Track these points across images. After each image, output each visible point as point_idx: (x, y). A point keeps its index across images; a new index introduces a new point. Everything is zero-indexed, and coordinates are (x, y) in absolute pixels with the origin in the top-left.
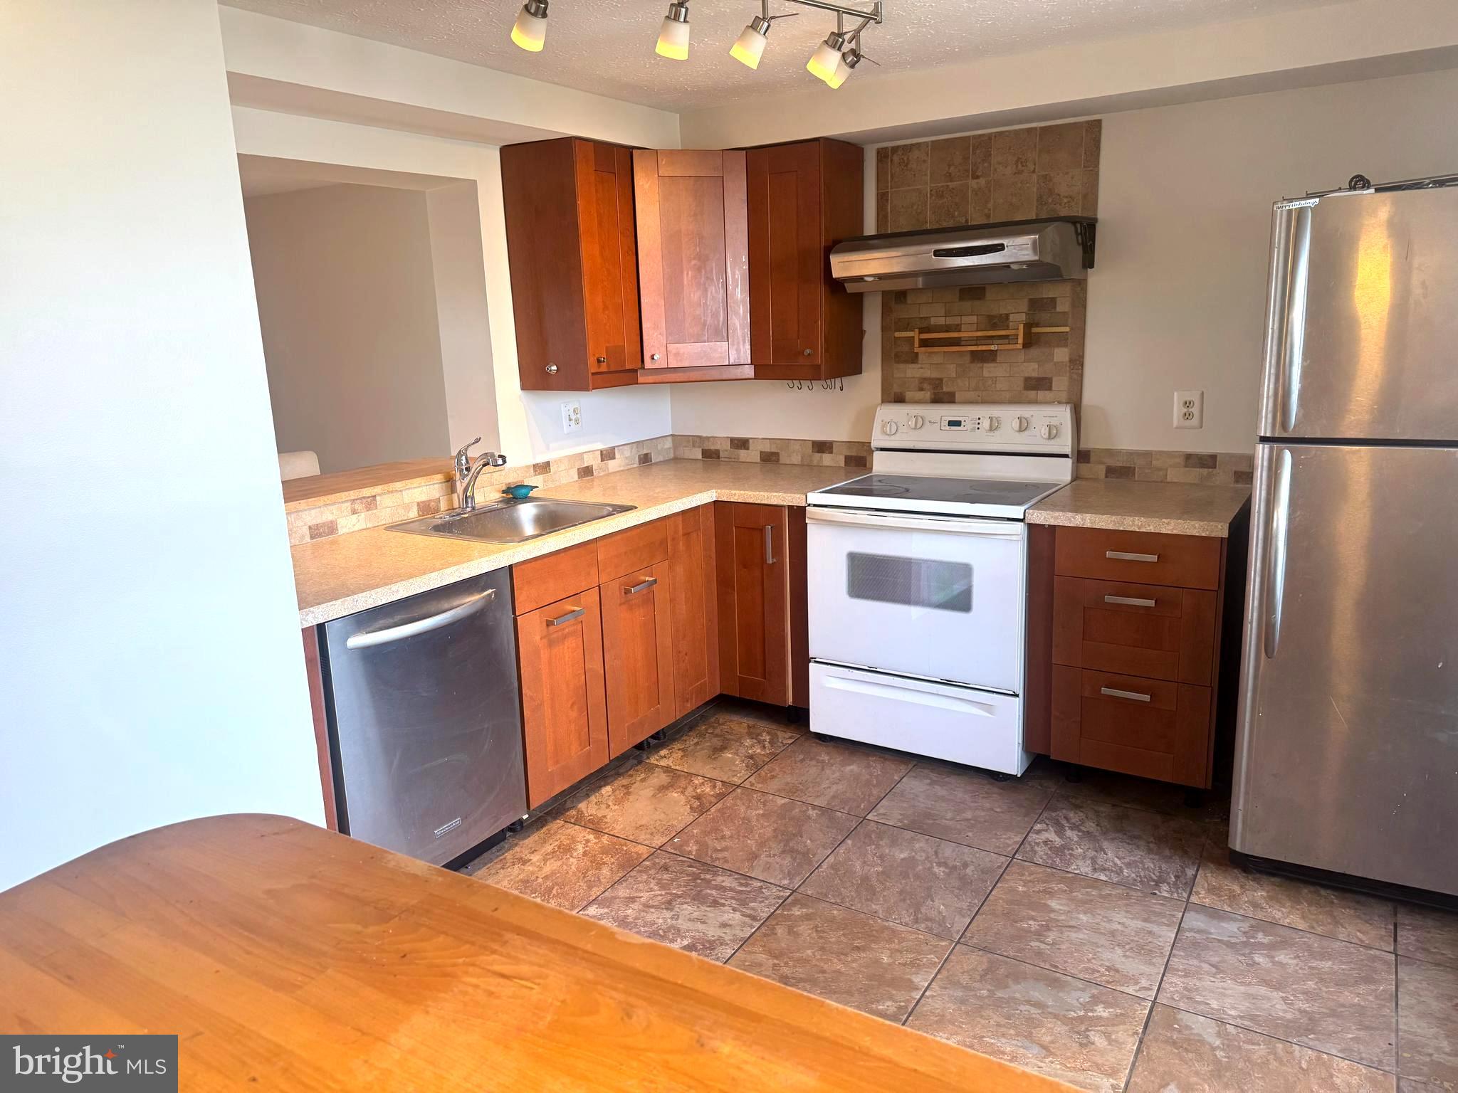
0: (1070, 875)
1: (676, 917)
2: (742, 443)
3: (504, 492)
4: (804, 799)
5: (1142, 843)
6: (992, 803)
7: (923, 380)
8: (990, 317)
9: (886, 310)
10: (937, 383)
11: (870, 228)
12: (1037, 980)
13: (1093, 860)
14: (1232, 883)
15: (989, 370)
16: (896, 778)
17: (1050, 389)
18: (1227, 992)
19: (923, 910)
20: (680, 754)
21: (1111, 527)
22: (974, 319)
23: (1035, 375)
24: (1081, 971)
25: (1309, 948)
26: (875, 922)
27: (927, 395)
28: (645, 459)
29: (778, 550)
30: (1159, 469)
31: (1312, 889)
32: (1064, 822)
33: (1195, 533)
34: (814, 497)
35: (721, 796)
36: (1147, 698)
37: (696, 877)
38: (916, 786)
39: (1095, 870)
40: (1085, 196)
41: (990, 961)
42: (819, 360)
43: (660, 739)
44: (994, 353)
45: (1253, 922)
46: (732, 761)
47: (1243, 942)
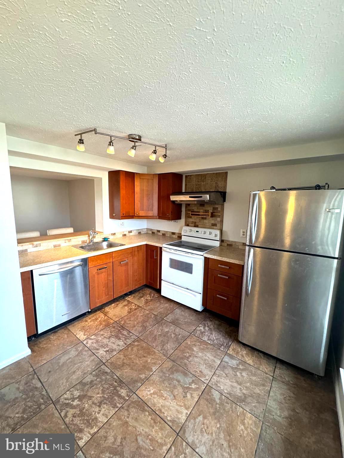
0: (202, 340)
1: (109, 342)
2: (159, 231)
3: (103, 239)
4: (152, 312)
5: (222, 333)
6: (193, 318)
7: (192, 222)
8: (206, 210)
9: (186, 207)
10: (195, 223)
11: (184, 191)
12: (182, 373)
13: (209, 336)
14: (239, 348)
15: (205, 221)
16: (175, 309)
17: (216, 226)
18: (227, 384)
19: (164, 347)
20: (133, 297)
21: (220, 259)
22: (202, 210)
23: (214, 223)
24: (193, 371)
25: (251, 371)
26: (152, 349)
27: (193, 225)
28: (140, 233)
29: (157, 256)
30: (238, 246)
31: (258, 352)
32: (206, 325)
33: (237, 263)
34: (164, 245)
35: (136, 309)
36: (226, 299)
37: (119, 330)
38: (178, 311)
39: (208, 340)
40: (224, 187)
41: (173, 365)
42: (170, 216)
43: (131, 293)
44: (206, 218)
45: (240, 361)
46: (142, 300)
47: (236, 367)
